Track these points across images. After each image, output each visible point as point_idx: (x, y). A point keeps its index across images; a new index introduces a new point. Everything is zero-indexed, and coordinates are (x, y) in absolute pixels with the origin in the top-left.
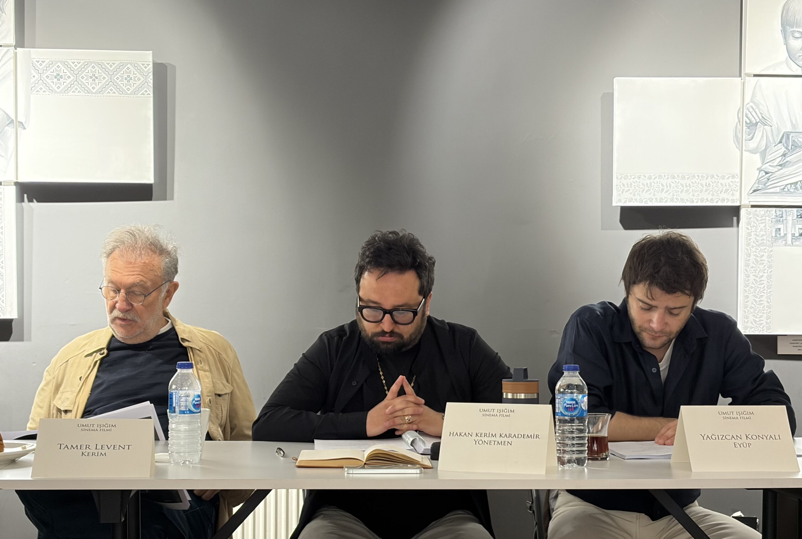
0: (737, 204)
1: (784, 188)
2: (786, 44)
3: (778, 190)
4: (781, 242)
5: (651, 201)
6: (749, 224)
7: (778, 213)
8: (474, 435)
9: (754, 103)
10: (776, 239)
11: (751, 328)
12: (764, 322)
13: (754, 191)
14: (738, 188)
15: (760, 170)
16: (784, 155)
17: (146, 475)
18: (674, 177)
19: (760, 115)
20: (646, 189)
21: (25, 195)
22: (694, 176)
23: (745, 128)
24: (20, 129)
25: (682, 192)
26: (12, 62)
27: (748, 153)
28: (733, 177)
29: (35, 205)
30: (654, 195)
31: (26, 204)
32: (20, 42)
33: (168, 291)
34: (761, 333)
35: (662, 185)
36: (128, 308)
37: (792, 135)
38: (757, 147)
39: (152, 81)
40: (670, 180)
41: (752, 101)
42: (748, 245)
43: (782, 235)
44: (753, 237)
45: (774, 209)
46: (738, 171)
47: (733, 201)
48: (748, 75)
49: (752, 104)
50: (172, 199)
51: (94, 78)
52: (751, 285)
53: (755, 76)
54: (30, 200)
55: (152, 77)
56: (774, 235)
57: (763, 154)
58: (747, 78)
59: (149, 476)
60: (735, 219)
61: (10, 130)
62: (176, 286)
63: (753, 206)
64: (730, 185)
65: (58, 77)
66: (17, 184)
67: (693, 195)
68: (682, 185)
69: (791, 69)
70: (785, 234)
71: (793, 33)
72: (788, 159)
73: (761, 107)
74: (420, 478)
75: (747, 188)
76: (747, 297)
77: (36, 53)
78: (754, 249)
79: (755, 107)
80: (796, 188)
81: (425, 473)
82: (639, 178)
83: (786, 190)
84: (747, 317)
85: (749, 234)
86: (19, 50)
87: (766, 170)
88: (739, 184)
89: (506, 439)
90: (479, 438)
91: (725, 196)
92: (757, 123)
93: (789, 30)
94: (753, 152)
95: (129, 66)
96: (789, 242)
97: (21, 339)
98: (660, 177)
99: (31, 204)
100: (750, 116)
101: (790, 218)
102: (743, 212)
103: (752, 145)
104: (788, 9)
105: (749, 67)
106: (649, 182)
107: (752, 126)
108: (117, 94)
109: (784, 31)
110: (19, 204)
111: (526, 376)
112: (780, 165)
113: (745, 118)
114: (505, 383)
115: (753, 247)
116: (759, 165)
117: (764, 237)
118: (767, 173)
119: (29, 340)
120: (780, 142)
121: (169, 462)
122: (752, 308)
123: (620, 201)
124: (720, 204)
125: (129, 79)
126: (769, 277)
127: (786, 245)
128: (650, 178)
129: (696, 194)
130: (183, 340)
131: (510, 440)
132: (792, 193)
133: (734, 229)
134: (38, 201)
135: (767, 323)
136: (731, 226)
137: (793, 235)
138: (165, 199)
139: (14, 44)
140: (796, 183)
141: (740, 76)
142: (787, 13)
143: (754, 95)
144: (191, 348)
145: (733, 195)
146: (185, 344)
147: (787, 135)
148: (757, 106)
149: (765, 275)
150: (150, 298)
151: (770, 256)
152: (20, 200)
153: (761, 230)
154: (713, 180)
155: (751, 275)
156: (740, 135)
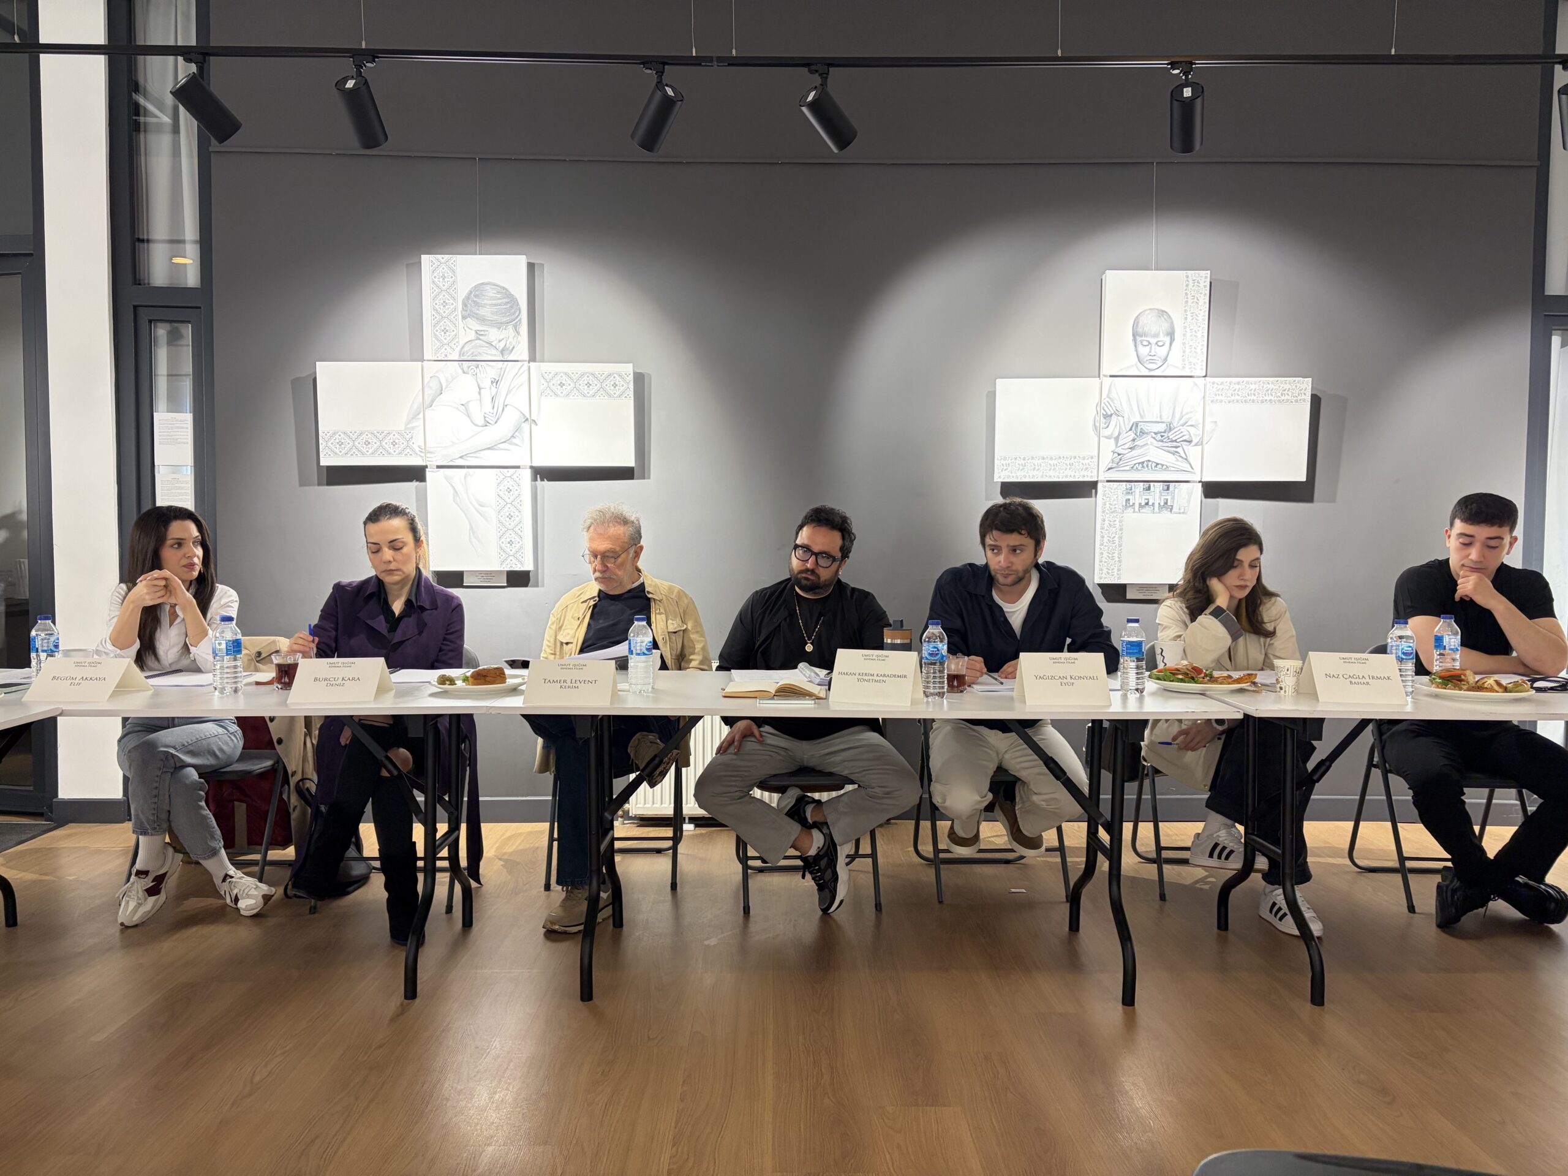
0: (1095, 479)
1: (1132, 467)
2: (1136, 351)
3: (1128, 468)
4: (1130, 510)
5: (1025, 477)
6: (1104, 495)
7: (1129, 486)
8: (857, 674)
9: (1110, 398)
10: (1126, 507)
11: (1105, 578)
12: (1115, 573)
13: (1109, 469)
14: (1096, 467)
15: (1114, 452)
16: (1134, 440)
17: (607, 704)
18: (1044, 459)
19: (1114, 408)
20: (1021, 468)
21: (538, 476)
22: (1060, 458)
23: (1102, 418)
24: (533, 426)
25: (1050, 470)
26: (526, 373)
27: (1104, 439)
28: (1092, 458)
29: (546, 483)
30: (1028, 473)
31: (539, 482)
32: (533, 358)
33: (636, 552)
34: (1113, 582)
35: (1034, 465)
36: (604, 569)
37: (1140, 424)
38: (1112, 434)
39: (632, 387)
40: (1041, 461)
41: (1108, 397)
42: (1104, 512)
43: (1131, 504)
44: (1108, 506)
45: (1125, 483)
46: (1096, 454)
47: (1092, 477)
48: (1105, 376)
49: (1107, 399)
50: (649, 478)
51: (589, 385)
52: (1105, 544)
53: (1111, 376)
54: (542, 480)
55: (632, 384)
56: (1124, 504)
57: (1117, 439)
58: (1104, 378)
59: (609, 704)
60: (1094, 491)
61: (526, 427)
62: (641, 548)
63: (1108, 481)
64: (1089, 464)
65: (561, 385)
66: (531, 467)
67: (1059, 473)
68: (1050, 465)
69: (1140, 371)
70: (1134, 504)
71: (1141, 342)
72: (1136, 444)
73: (1115, 402)
74: (815, 708)
75: (1103, 467)
76: (1102, 554)
77: (546, 367)
78: (1108, 516)
79: (1110, 401)
80: (1143, 467)
81: (818, 704)
82: (1016, 459)
83: (1135, 468)
84: (1101, 570)
85: (1105, 504)
86: (532, 364)
87: (1119, 452)
88: (1096, 464)
89: (881, 678)
90: (861, 677)
91: (1085, 473)
92: (1111, 415)
93: (1139, 339)
94: (1108, 438)
95: (615, 375)
96: (1137, 509)
97: (537, 586)
98: (1033, 458)
99: (543, 482)
100: (1106, 408)
101: (1137, 491)
102: (1100, 485)
103: (1107, 432)
104: (1138, 322)
105: (1106, 370)
106: (1023, 462)
107: (1107, 416)
108: (606, 397)
109: (1135, 340)
110: (533, 483)
111: (902, 625)
112: (1131, 448)
113: (1102, 411)
114: (886, 631)
115: (1107, 514)
116: (1113, 447)
117: (1117, 506)
118: (1119, 455)
119: (543, 586)
120: (1131, 430)
121: (629, 691)
122: (1105, 562)
123: (1000, 477)
124: (1081, 479)
125: (615, 385)
126: (1120, 538)
127: (1134, 512)
128: (1024, 459)
129: (1062, 472)
130: (648, 592)
131: (884, 679)
132: (1139, 470)
133: (1093, 499)
134: (548, 480)
135: (1118, 574)
136: (1090, 496)
137: (1140, 504)
138: (644, 478)
139: (528, 359)
140: (1143, 463)
141: (1099, 377)
142: (1137, 325)
143: (1109, 392)
144: (654, 599)
145: (1091, 472)
146: (650, 596)
147: (1136, 424)
148: (1112, 401)
149: (1117, 536)
150: (620, 560)
151: (1121, 521)
152: (535, 479)
153: (1114, 500)
154: (1076, 460)
155: (1106, 536)
156: (1098, 425)
